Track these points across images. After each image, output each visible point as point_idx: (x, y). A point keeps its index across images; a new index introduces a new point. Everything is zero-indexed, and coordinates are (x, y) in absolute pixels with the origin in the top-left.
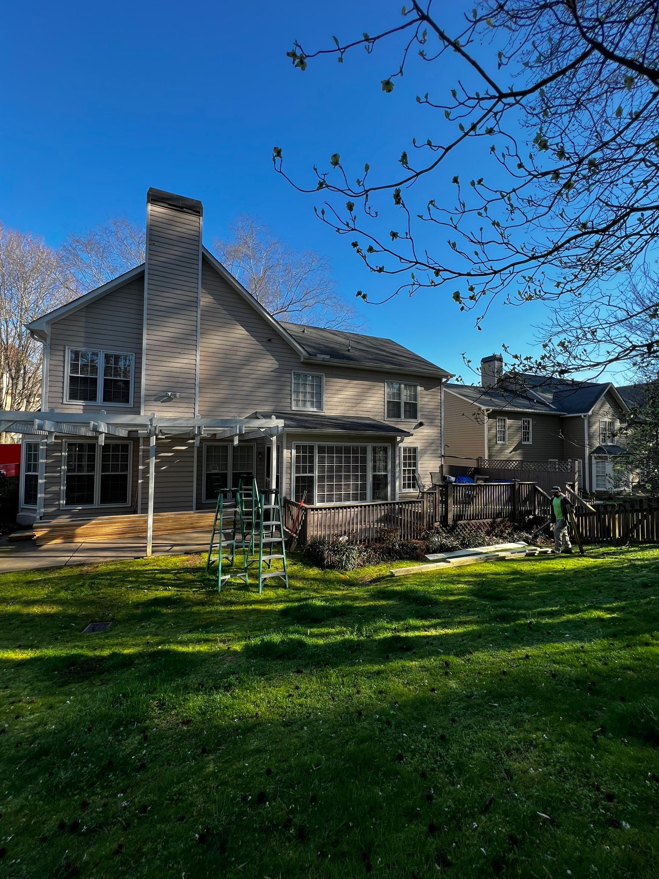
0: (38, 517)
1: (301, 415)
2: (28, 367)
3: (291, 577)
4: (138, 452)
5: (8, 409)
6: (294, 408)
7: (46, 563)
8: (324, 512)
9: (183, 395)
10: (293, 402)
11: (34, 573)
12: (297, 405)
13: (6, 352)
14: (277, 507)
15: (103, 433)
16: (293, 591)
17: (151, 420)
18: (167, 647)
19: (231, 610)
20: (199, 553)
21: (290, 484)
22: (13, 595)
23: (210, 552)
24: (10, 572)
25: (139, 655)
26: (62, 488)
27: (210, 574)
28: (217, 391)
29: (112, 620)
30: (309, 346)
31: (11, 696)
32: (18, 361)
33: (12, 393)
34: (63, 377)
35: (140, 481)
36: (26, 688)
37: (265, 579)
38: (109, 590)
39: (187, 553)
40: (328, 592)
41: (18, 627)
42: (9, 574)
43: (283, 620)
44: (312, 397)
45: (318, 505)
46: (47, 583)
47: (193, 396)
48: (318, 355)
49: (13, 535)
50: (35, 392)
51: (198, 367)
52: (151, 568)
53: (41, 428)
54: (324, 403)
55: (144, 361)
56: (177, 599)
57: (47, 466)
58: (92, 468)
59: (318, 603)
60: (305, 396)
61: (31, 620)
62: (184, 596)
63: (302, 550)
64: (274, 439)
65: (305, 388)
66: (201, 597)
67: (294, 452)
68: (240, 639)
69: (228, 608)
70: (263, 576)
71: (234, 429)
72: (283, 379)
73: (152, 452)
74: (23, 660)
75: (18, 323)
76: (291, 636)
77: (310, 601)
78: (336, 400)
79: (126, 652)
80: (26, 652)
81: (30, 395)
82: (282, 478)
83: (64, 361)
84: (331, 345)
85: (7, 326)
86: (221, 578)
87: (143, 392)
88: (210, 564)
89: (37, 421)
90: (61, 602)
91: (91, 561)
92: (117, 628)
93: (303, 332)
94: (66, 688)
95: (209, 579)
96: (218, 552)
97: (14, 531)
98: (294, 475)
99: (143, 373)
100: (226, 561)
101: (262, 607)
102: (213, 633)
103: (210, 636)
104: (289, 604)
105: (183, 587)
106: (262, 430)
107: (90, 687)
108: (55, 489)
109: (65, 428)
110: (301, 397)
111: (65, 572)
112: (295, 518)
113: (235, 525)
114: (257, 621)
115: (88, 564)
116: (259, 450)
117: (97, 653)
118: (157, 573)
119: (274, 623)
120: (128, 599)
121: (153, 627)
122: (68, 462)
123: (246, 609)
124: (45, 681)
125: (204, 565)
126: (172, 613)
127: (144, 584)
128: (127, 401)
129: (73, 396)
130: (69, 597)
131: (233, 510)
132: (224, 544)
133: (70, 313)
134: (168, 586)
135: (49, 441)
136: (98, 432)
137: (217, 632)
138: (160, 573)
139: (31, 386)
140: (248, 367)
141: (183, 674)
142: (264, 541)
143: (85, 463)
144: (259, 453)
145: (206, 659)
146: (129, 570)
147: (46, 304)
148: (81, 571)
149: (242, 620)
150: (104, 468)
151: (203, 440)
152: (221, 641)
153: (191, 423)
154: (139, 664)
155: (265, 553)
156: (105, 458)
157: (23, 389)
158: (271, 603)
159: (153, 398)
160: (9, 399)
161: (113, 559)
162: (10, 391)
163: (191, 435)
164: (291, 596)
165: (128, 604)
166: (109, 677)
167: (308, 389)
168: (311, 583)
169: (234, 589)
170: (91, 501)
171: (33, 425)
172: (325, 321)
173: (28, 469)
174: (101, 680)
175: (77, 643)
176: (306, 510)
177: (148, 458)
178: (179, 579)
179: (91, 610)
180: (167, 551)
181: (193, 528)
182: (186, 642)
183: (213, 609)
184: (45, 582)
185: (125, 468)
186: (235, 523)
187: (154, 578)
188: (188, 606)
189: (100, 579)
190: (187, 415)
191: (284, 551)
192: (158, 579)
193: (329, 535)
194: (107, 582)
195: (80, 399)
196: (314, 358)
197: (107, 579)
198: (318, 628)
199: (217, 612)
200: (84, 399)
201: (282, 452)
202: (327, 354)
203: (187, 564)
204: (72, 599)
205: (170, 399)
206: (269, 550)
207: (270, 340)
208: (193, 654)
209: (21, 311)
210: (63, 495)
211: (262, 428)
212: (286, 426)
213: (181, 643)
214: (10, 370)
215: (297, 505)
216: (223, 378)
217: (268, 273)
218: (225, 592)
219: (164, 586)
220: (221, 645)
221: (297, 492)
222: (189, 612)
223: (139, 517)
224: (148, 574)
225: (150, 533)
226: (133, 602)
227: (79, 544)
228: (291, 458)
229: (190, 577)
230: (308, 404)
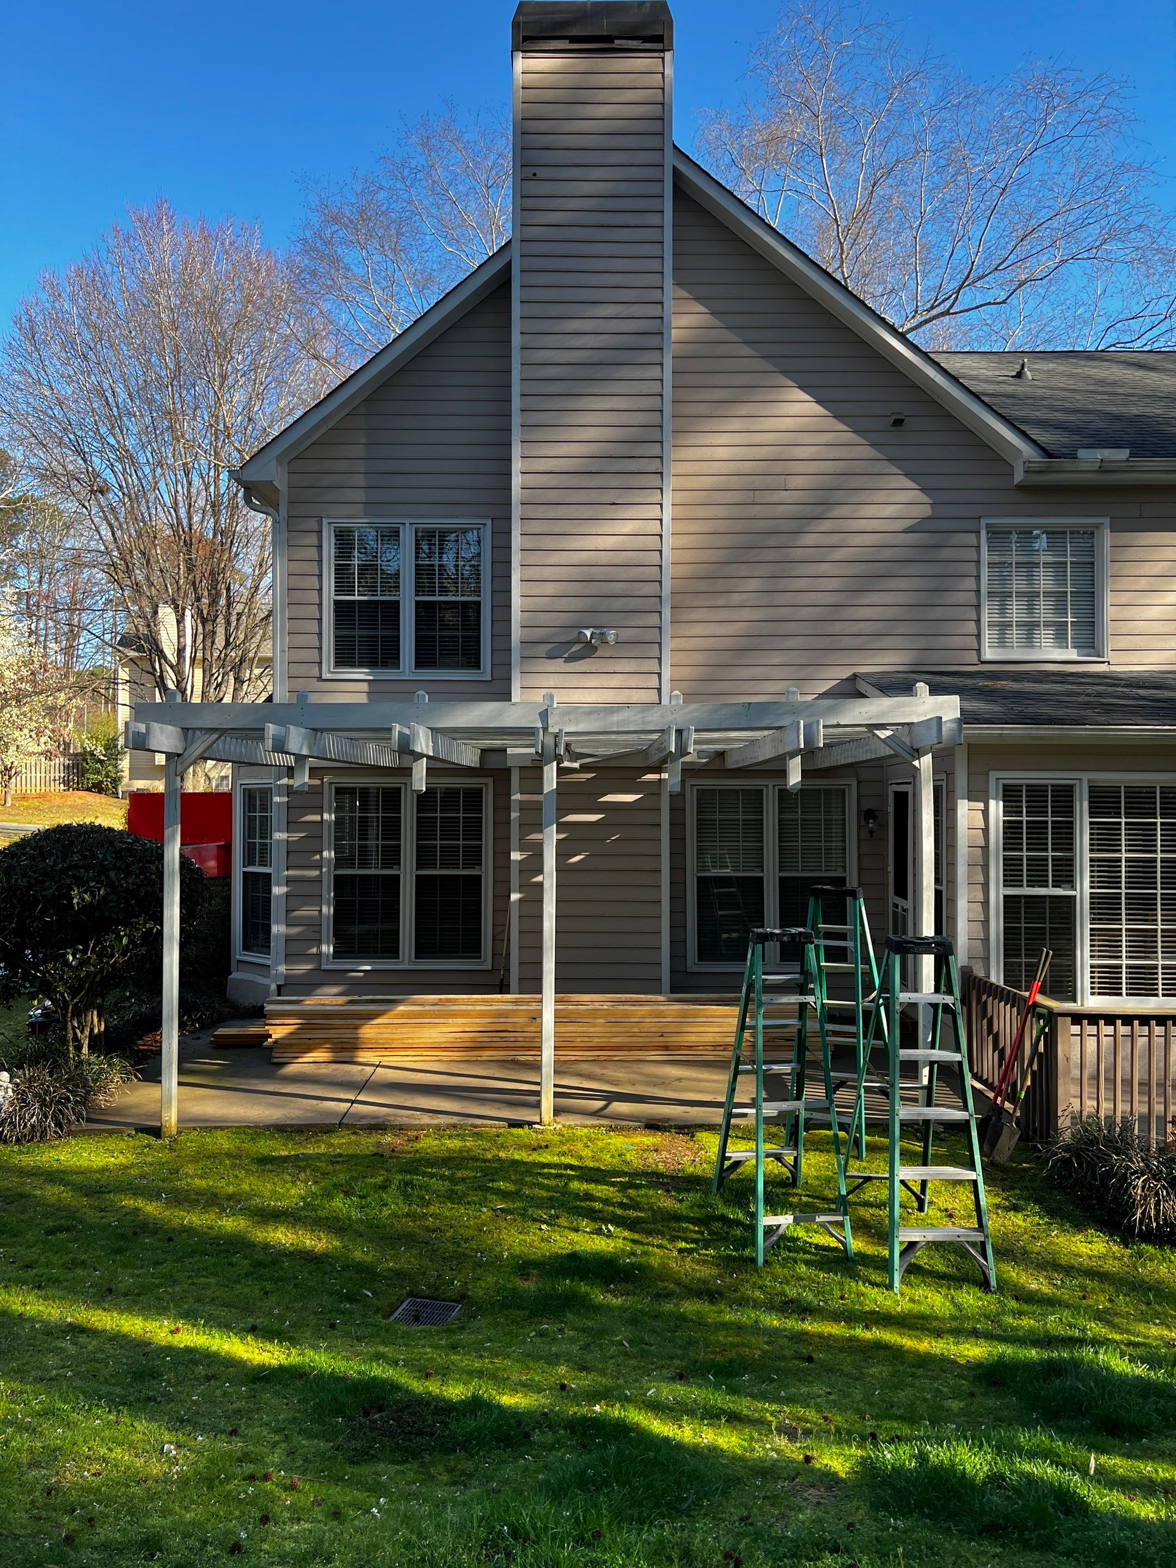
0: (273, 987)
1: (1018, 677)
2: (235, 587)
3: (1006, 1252)
4: (508, 809)
5: (197, 699)
6: (989, 654)
7: (297, 1113)
8: (1123, 1030)
9: (626, 634)
10: (987, 634)
11: (272, 1137)
12: (1002, 642)
13: (189, 552)
14: (949, 1000)
15: (421, 756)
16: (1013, 1304)
17: (544, 715)
18: (616, 1412)
19: (806, 1333)
20: (687, 1129)
21: (986, 923)
22: (231, 1189)
23: (726, 1132)
24: (222, 1128)
25: (544, 1420)
26: (325, 909)
27: (727, 1202)
28: (723, 615)
29: (462, 1298)
30: (1044, 424)
31: (245, 1458)
32: (212, 573)
33: (204, 659)
34: (320, 605)
35: (515, 897)
36: (275, 1445)
37: (912, 1245)
38: (450, 1211)
39: (653, 1125)
40: (1155, 1331)
41: (247, 1275)
42: (219, 1133)
43: (990, 1402)
44: (1060, 609)
45: (1094, 1003)
46: (303, 1169)
47: (652, 635)
48: (1082, 453)
49: (221, 1031)
50: (251, 655)
51: (668, 542)
52: (555, 1159)
53: (280, 747)
54: (1109, 627)
55: (517, 541)
56: (634, 1266)
57: (291, 849)
58: (392, 856)
59: (1120, 1365)
60: (1031, 609)
61: (274, 1263)
62: (654, 1262)
63: (1042, 1162)
64: (925, 763)
65: (1030, 578)
66: (704, 1272)
67: (996, 808)
68: (842, 1437)
69: (793, 1324)
70: (905, 1235)
71: (789, 735)
72: (946, 554)
73: (550, 810)
74: (262, 1367)
75: (212, 473)
76: (1027, 1467)
77: (1087, 1353)
78: (1154, 612)
79: (507, 1400)
80: (269, 1346)
81: (241, 662)
82: (953, 901)
83: (320, 561)
84: (1134, 411)
85: (190, 484)
86: (766, 1220)
87: (516, 633)
88: (727, 1168)
89: (271, 729)
90: (335, 1226)
91: (399, 1121)
92: (475, 1324)
93: (1019, 375)
94: (366, 1470)
95: (723, 1219)
96: (748, 1135)
97: (222, 1020)
98: (997, 893)
99: (516, 576)
100: (774, 1167)
101: (908, 1342)
102: (754, 1397)
103: (744, 1405)
104: (1008, 1350)
105: (650, 1233)
106: (883, 734)
107: (423, 1482)
108: (308, 911)
109: (333, 746)
110: (1016, 612)
111: (341, 1142)
112: (1007, 1042)
113: (802, 1048)
114: (896, 1387)
115: (393, 1127)
116: (867, 805)
117: (433, 1387)
118: (570, 1178)
119: (955, 1405)
120: (499, 1243)
121: (573, 1340)
122: (336, 839)
123: (852, 1339)
124: (316, 1437)
125: (708, 1170)
126: (623, 1309)
127: (539, 1206)
128: (475, 664)
129: (344, 658)
130: (355, 1214)
131: (795, 999)
132: (770, 1109)
133: (330, 425)
134: (606, 1221)
135: (296, 782)
136: (412, 753)
137: (764, 1397)
138: (580, 1178)
139: (242, 637)
140: (826, 525)
141: (675, 1510)
142: (904, 1112)
143: (375, 842)
144: (869, 815)
145: (738, 1480)
146: (499, 1160)
147: (268, 411)
148: (379, 1144)
149: (843, 1374)
150: (423, 857)
151: (689, 772)
152: (781, 1430)
153: (654, 719)
154: (543, 1446)
155: (909, 1158)
156: (424, 828)
157: (225, 648)
158: (938, 1334)
159: (543, 649)
160: (199, 673)
161: (455, 1120)
162: (200, 655)
163: (655, 758)
164: (1010, 1320)
165: (499, 1257)
166: (468, 1466)
167: (1044, 582)
168: (1083, 1288)
169: (807, 1263)
170: (392, 951)
171: (262, 739)
172: (1103, 323)
173: (249, 859)
174: (450, 1471)
175: (382, 1349)
176: (1051, 1018)
177: (539, 828)
178: (635, 1206)
179: (407, 1260)
180: (596, 1114)
181: (666, 1048)
182: (671, 1409)
183: (746, 1317)
184: (298, 1164)
185: (474, 857)
186: (801, 1043)
187: (565, 1192)
188: (669, 1295)
189: (424, 1174)
190: (636, 696)
191: (977, 1157)
192: (577, 1196)
193: (1146, 1120)
194: (443, 1186)
195: (361, 665)
196: (1067, 464)
197: (443, 1178)
198: (1128, 1456)
199: (756, 1329)
200: (371, 662)
201: (953, 810)
202: (1118, 445)
203: (659, 1162)
204: (361, 1220)
205: (588, 650)
206: (918, 1147)
207: (898, 423)
208: (695, 1451)
209: (217, 438)
210: (327, 929)
211: (883, 726)
212: (967, 718)
213: (657, 1407)
214: (198, 599)
215: (1013, 1000)
216: (744, 570)
217: (879, 191)
218: (778, 1270)
219: (594, 1220)
220: (782, 1442)
221: (1011, 949)
222: (671, 1314)
223: (515, 1002)
224: (548, 1176)
225: (548, 1055)
226: (513, 1257)
227: (369, 1070)
228: (986, 831)
229: (666, 1202)
230: (1045, 637)
